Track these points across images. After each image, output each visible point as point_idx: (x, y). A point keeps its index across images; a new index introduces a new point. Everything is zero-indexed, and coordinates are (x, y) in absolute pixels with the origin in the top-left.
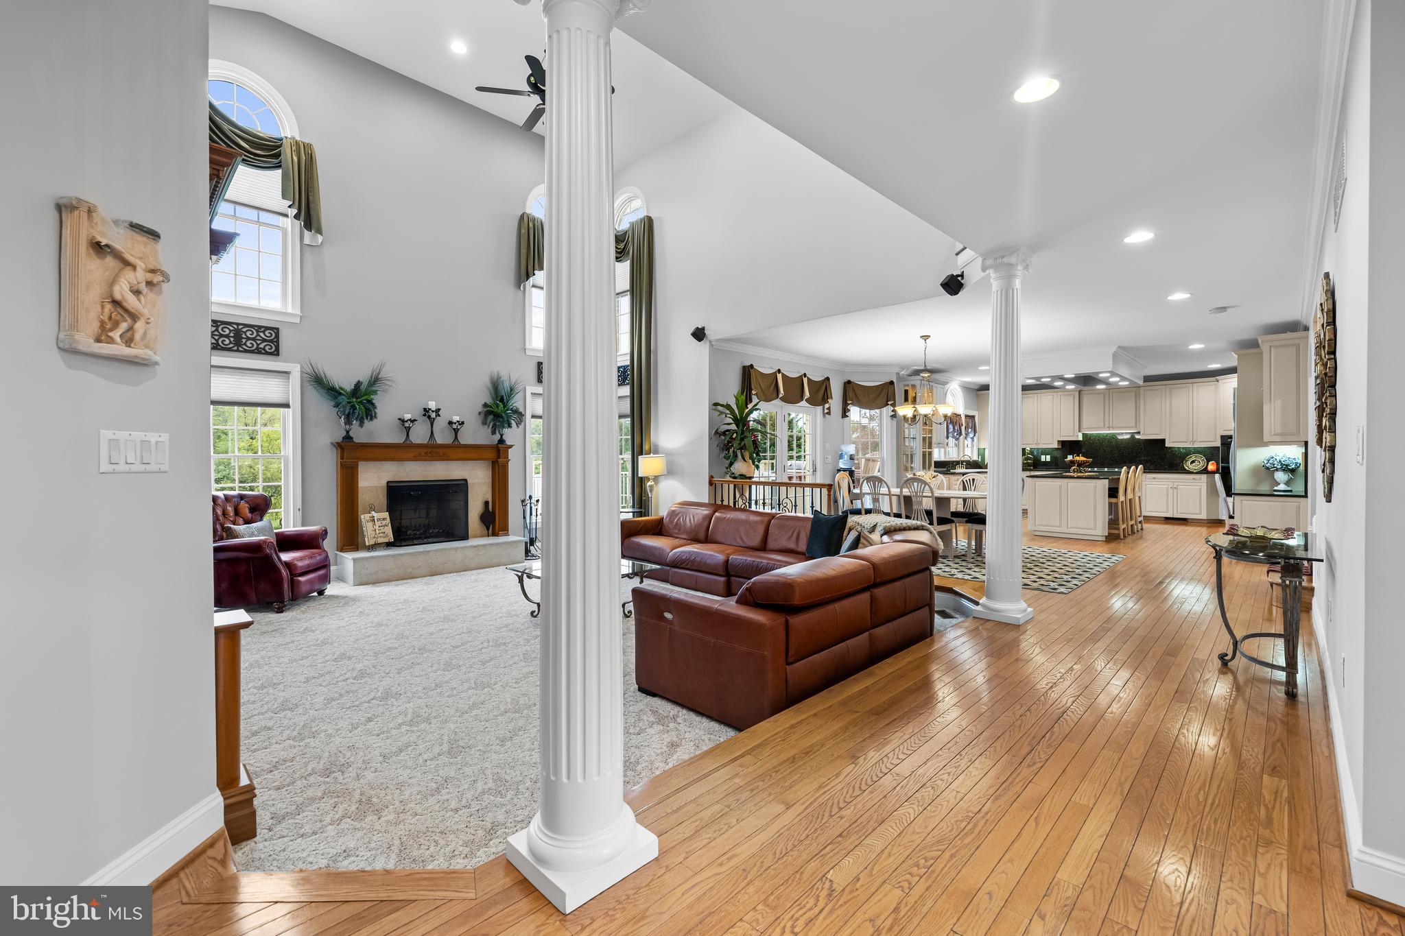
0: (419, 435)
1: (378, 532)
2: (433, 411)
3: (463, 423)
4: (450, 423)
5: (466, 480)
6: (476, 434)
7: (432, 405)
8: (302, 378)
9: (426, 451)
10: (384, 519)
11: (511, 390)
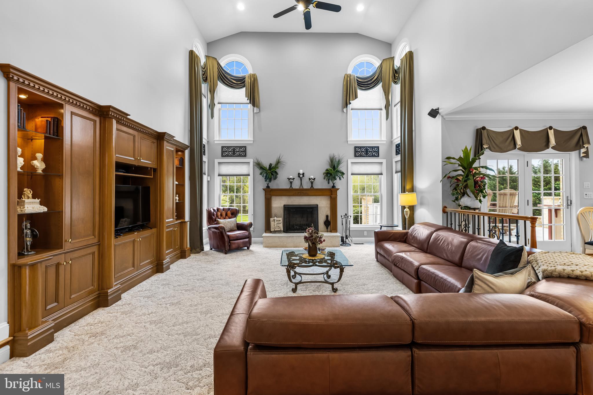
0: (296, 185)
1: (276, 226)
2: (301, 174)
3: (314, 179)
4: (310, 179)
5: (318, 205)
6: (321, 184)
7: (301, 172)
8: (253, 164)
9: (298, 191)
10: (279, 221)
11: (339, 161)
